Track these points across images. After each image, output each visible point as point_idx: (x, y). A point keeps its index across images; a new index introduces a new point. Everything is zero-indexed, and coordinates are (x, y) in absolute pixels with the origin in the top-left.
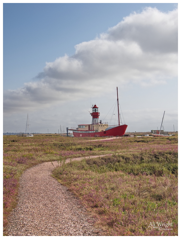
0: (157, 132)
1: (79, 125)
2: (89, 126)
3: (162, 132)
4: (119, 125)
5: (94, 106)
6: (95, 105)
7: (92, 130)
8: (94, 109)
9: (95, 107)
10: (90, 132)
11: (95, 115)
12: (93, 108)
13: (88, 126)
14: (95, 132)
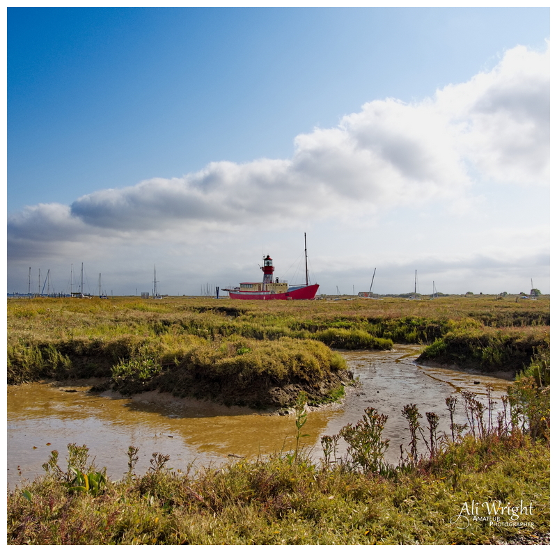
0: (366, 294)
1: (241, 284)
2: (259, 284)
3: (371, 295)
4: (307, 284)
5: (266, 257)
6: (268, 256)
7: (263, 291)
8: (266, 262)
9: (268, 258)
10: (262, 293)
11: (268, 270)
12: (265, 260)
13: (257, 286)
14: (270, 293)
